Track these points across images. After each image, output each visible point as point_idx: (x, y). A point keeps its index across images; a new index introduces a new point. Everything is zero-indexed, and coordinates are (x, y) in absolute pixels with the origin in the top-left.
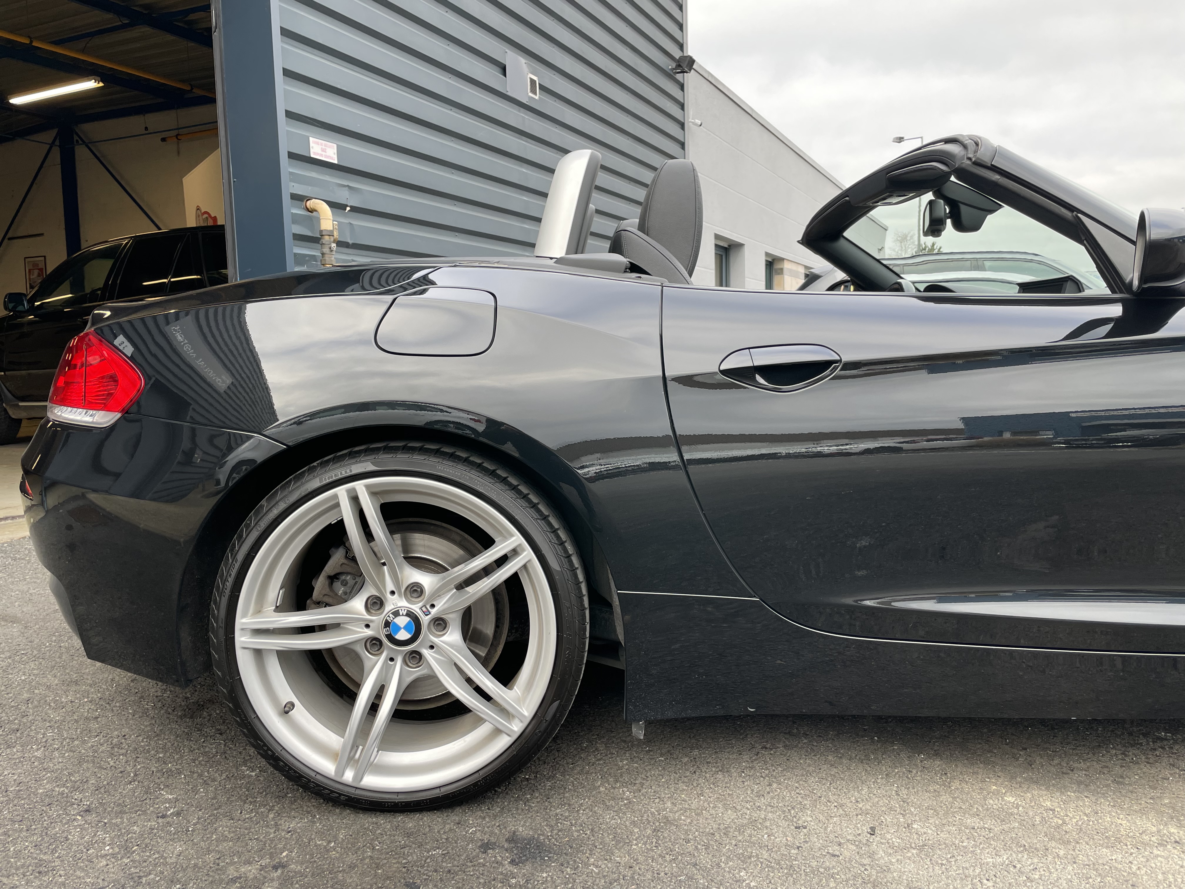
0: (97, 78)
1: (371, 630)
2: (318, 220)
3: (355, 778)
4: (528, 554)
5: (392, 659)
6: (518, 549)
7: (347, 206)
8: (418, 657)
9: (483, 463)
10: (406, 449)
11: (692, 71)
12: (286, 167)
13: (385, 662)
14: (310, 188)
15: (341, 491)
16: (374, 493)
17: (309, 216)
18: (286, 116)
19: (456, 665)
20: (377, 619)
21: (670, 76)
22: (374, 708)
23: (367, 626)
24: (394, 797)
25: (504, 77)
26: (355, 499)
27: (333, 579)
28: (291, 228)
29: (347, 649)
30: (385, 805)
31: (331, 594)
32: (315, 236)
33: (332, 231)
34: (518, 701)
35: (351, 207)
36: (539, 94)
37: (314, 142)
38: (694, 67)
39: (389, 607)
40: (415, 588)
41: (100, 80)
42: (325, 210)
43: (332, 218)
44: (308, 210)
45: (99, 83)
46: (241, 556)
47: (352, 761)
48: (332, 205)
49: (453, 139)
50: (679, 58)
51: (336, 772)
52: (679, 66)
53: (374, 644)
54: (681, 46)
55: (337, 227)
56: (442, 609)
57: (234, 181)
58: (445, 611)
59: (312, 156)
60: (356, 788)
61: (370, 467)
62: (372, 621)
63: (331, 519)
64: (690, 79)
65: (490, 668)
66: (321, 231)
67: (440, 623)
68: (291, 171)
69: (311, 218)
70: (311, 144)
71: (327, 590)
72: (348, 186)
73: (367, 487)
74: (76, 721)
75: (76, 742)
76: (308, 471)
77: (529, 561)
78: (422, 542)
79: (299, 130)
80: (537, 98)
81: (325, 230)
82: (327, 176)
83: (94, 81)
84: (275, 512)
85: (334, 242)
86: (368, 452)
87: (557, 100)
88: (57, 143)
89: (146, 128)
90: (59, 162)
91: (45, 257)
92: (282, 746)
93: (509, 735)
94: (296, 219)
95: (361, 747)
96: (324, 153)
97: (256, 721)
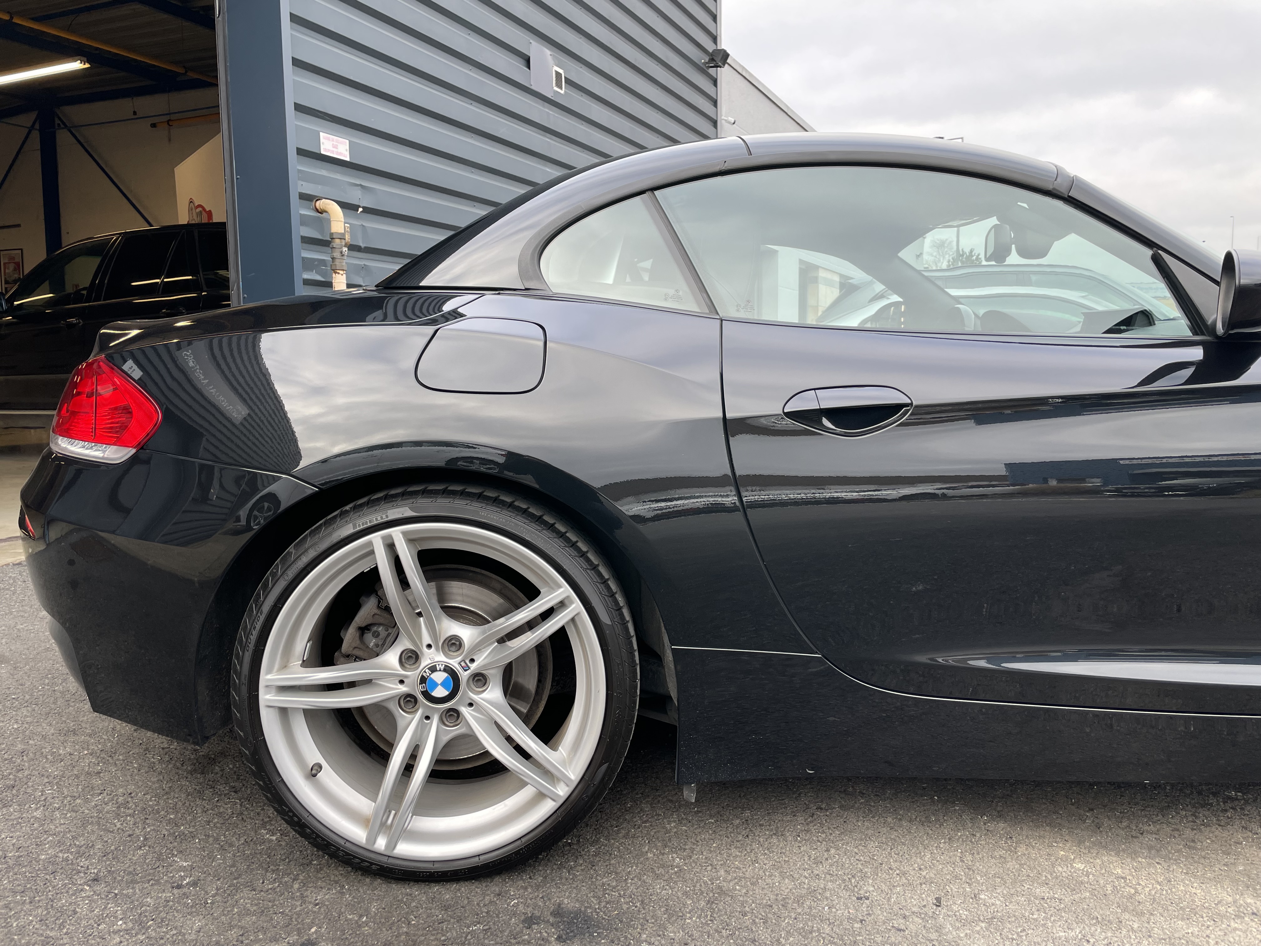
0: (82, 58)
1: (405, 686)
2: (329, 221)
3: (387, 846)
4: (576, 606)
5: (427, 718)
6: (566, 602)
7: (359, 207)
8: (456, 715)
9: (529, 508)
10: (446, 493)
11: (726, 65)
12: (295, 164)
13: (420, 720)
14: (320, 187)
15: (376, 538)
16: (411, 540)
17: (318, 217)
18: (295, 109)
19: (496, 723)
20: (413, 675)
21: (702, 70)
22: (408, 769)
23: (402, 682)
24: (430, 866)
25: (528, 70)
26: (391, 547)
27: (363, 630)
28: (300, 231)
29: (379, 707)
30: (420, 875)
31: (361, 646)
32: (324, 239)
33: (344, 234)
34: (564, 763)
35: (363, 208)
36: (565, 88)
37: (325, 138)
38: (728, 61)
39: (425, 662)
40: (453, 642)
41: (86, 60)
42: (336, 211)
43: (343, 220)
44: (317, 211)
45: (84, 64)
46: (266, 607)
47: (384, 828)
48: (344, 205)
49: (473, 135)
50: (713, 51)
51: (368, 839)
52: (712, 60)
53: (409, 701)
54: (715, 39)
55: (348, 230)
56: (482, 664)
57: (237, 179)
58: (485, 666)
59: (323, 152)
60: (389, 856)
61: (408, 513)
62: (406, 677)
63: (364, 567)
64: (724, 74)
65: (532, 726)
66: (332, 234)
67: (480, 679)
68: (300, 168)
69: (320, 220)
70: (322, 140)
71: (357, 643)
72: (361, 185)
73: (404, 533)
74: (77, 777)
75: (78, 801)
76: (340, 516)
77: (578, 614)
78: (460, 591)
79: (309, 124)
80: (562, 92)
81: (336, 233)
82: (338, 174)
83: (79, 61)
84: (305, 560)
85: (345, 246)
86: (404, 495)
87: (583, 94)
88: (37, 126)
89: (135, 113)
90: (39, 147)
91: (22, 250)
92: (309, 812)
93: (554, 800)
94: (304, 221)
95: (393, 812)
96: (334, 149)
97: (281, 785)
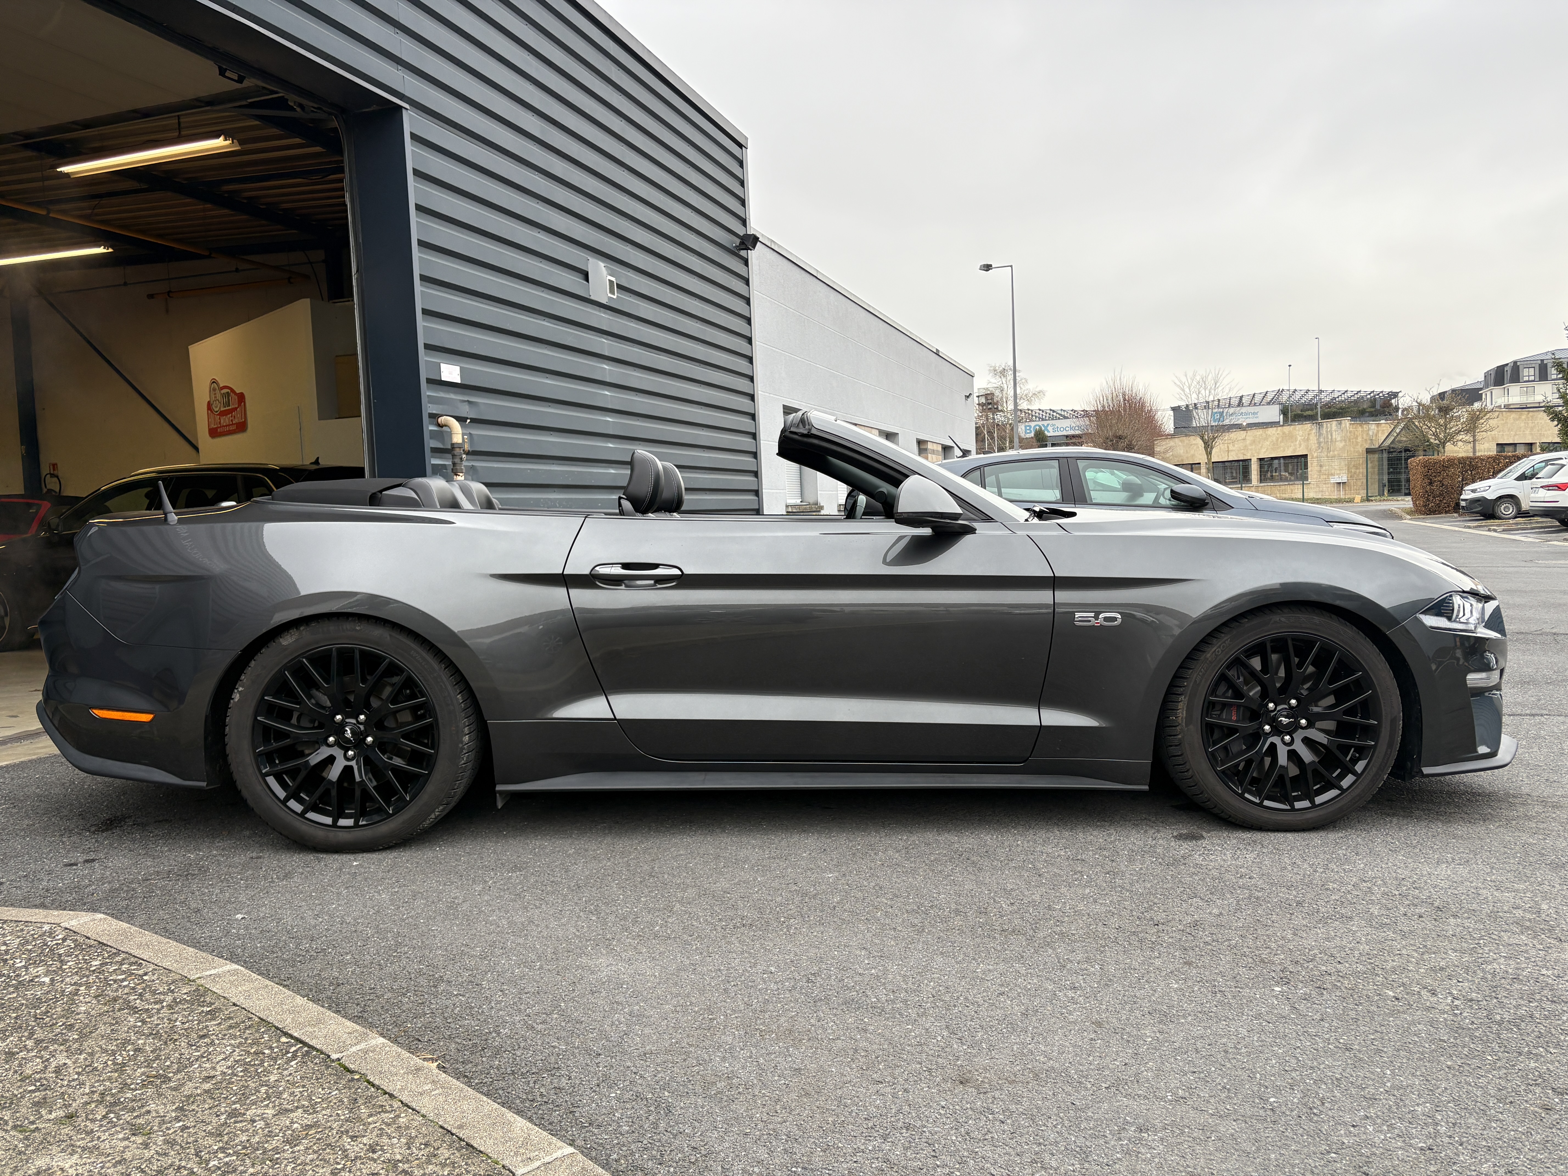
2: (450, 434)
7: (468, 418)
11: (756, 247)
12: (426, 392)
14: (441, 406)
17: (442, 432)
18: (425, 348)
21: (734, 253)
25: (587, 283)
28: (430, 443)
32: (447, 448)
33: (463, 443)
35: (470, 419)
36: (616, 293)
37: (444, 367)
38: (758, 243)
41: (110, 246)
42: (454, 424)
43: (462, 433)
44: (442, 426)
45: (108, 249)
48: (460, 420)
49: (546, 346)
50: (742, 235)
52: (742, 243)
54: (744, 222)
55: (466, 439)
57: (374, 402)
59: (443, 379)
64: (754, 252)
66: (453, 444)
68: (428, 394)
70: (442, 369)
72: (468, 401)
79: (433, 358)
80: (615, 297)
81: (456, 443)
82: (454, 395)
83: (103, 247)
85: (464, 454)
87: (630, 295)
88: (7, 294)
90: (10, 318)
94: (433, 434)
96: (450, 375)
